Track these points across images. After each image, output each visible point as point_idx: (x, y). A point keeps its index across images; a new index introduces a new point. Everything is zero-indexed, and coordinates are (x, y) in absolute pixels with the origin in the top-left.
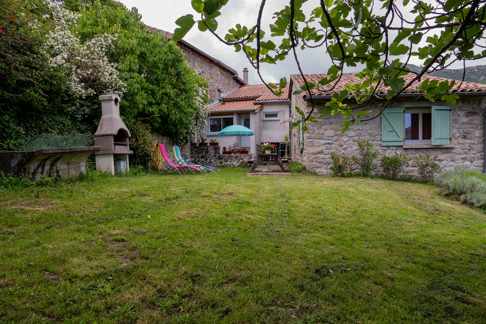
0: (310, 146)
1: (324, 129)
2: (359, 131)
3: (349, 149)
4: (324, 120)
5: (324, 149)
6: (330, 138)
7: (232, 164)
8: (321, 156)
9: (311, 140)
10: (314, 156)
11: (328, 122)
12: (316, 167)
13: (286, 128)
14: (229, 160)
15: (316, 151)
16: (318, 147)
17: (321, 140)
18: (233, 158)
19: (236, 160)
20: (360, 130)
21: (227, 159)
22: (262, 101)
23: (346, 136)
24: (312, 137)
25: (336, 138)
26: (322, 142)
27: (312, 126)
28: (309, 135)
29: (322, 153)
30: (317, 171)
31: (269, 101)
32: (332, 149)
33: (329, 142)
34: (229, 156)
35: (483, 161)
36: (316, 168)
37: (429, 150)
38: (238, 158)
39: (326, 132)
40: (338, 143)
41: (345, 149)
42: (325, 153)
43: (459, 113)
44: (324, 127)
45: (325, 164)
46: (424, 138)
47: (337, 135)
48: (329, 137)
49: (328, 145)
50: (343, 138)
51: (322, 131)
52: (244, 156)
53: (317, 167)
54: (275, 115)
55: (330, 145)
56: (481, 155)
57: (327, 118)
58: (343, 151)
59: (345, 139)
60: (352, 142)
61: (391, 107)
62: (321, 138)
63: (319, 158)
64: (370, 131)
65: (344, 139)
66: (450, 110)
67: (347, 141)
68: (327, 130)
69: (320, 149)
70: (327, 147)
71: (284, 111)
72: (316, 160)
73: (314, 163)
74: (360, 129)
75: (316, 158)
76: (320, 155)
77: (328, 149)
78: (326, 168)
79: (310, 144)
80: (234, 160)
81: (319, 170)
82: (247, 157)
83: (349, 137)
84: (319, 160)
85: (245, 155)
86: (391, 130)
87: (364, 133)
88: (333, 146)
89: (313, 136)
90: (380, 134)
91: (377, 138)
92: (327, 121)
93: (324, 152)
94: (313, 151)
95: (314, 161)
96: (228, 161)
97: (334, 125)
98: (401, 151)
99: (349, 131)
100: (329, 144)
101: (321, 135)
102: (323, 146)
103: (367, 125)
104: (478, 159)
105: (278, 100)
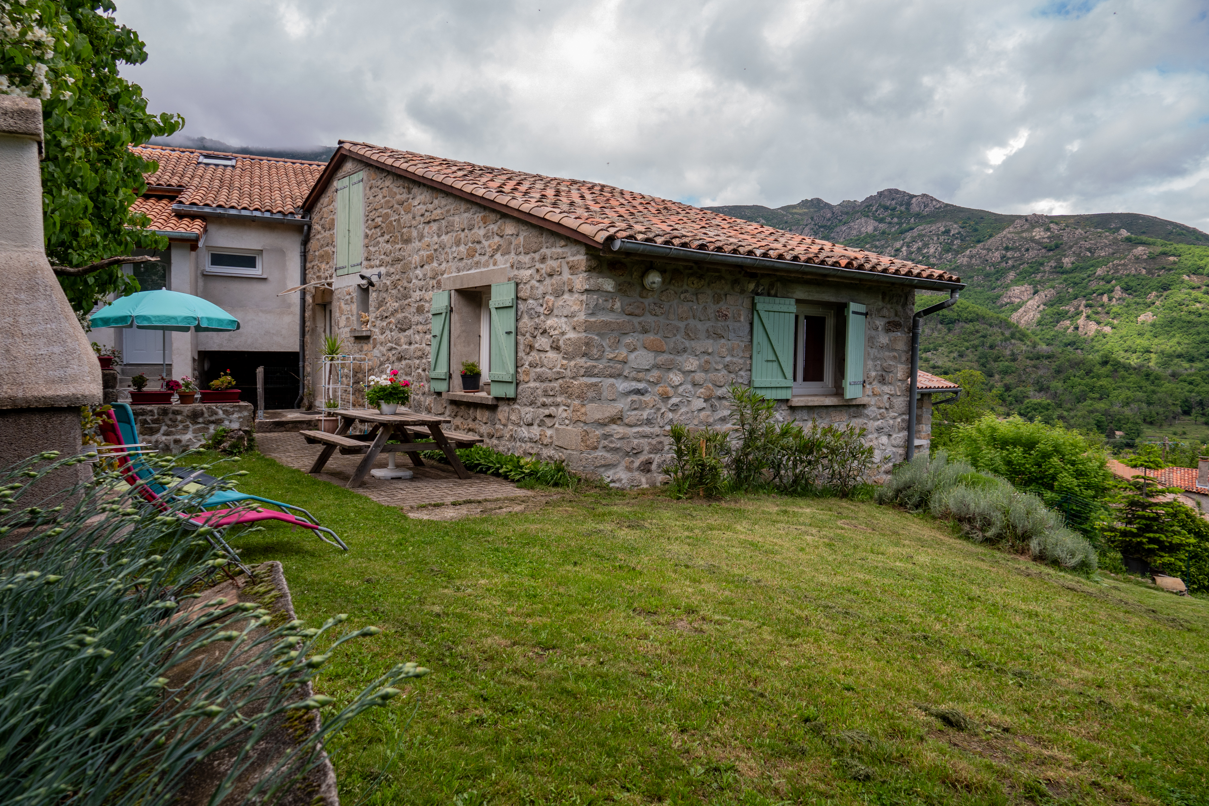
0: (592, 400)
1: (627, 346)
2: (706, 357)
3: (683, 410)
4: (628, 317)
5: (627, 407)
6: (641, 375)
7: (177, 442)
8: (618, 430)
9: (594, 380)
10: (599, 432)
11: (637, 325)
12: (604, 466)
13: (289, 306)
14: (164, 428)
15: (607, 414)
16: (612, 403)
17: (620, 381)
18: (179, 418)
19: (192, 427)
20: (709, 354)
21: (154, 421)
22: (207, 210)
23: (679, 370)
24: (596, 371)
25: (656, 373)
26: (623, 386)
27: (597, 335)
28: (590, 363)
29: (619, 422)
30: (608, 475)
31: (233, 212)
32: (643, 409)
33: (641, 386)
34: (165, 412)
35: (906, 433)
36: (602, 469)
37: (830, 409)
38: (201, 420)
39: (632, 356)
40: (659, 389)
41: (674, 408)
42: (626, 421)
43: (878, 323)
44: (628, 340)
45: (627, 454)
46: (805, 379)
47: (657, 367)
48: (639, 371)
49: (635, 397)
50: (671, 375)
51: (623, 353)
52: (225, 412)
53: (608, 466)
54: (249, 261)
55: (641, 397)
56: (903, 420)
57: (637, 312)
58: (670, 415)
59: (676, 378)
60: (689, 387)
61: (769, 295)
62: (619, 375)
63: (612, 436)
64: (728, 359)
65: (674, 379)
66: (866, 314)
67: (681, 384)
68: (635, 349)
69: (615, 407)
70: (633, 402)
71: (281, 252)
72: (606, 443)
73: (599, 453)
74: (710, 351)
75: (606, 436)
76: (614, 426)
77: (635, 409)
78: (629, 469)
79: (591, 394)
80: (186, 428)
81: (610, 473)
82: (236, 415)
83: (684, 373)
84: (611, 442)
85: (228, 406)
86: (771, 357)
87: (716, 363)
88: (647, 398)
89: (601, 366)
90: (748, 367)
91: (742, 377)
92: (636, 320)
93: (625, 416)
94: (598, 416)
95: (601, 446)
96: (157, 431)
97: (651, 337)
98: (784, 413)
99: (685, 356)
100: (638, 392)
101: (619, 366)
102: (623, 400)
103: (723, 341)
104: (900, 431)
105: (268, 215)
